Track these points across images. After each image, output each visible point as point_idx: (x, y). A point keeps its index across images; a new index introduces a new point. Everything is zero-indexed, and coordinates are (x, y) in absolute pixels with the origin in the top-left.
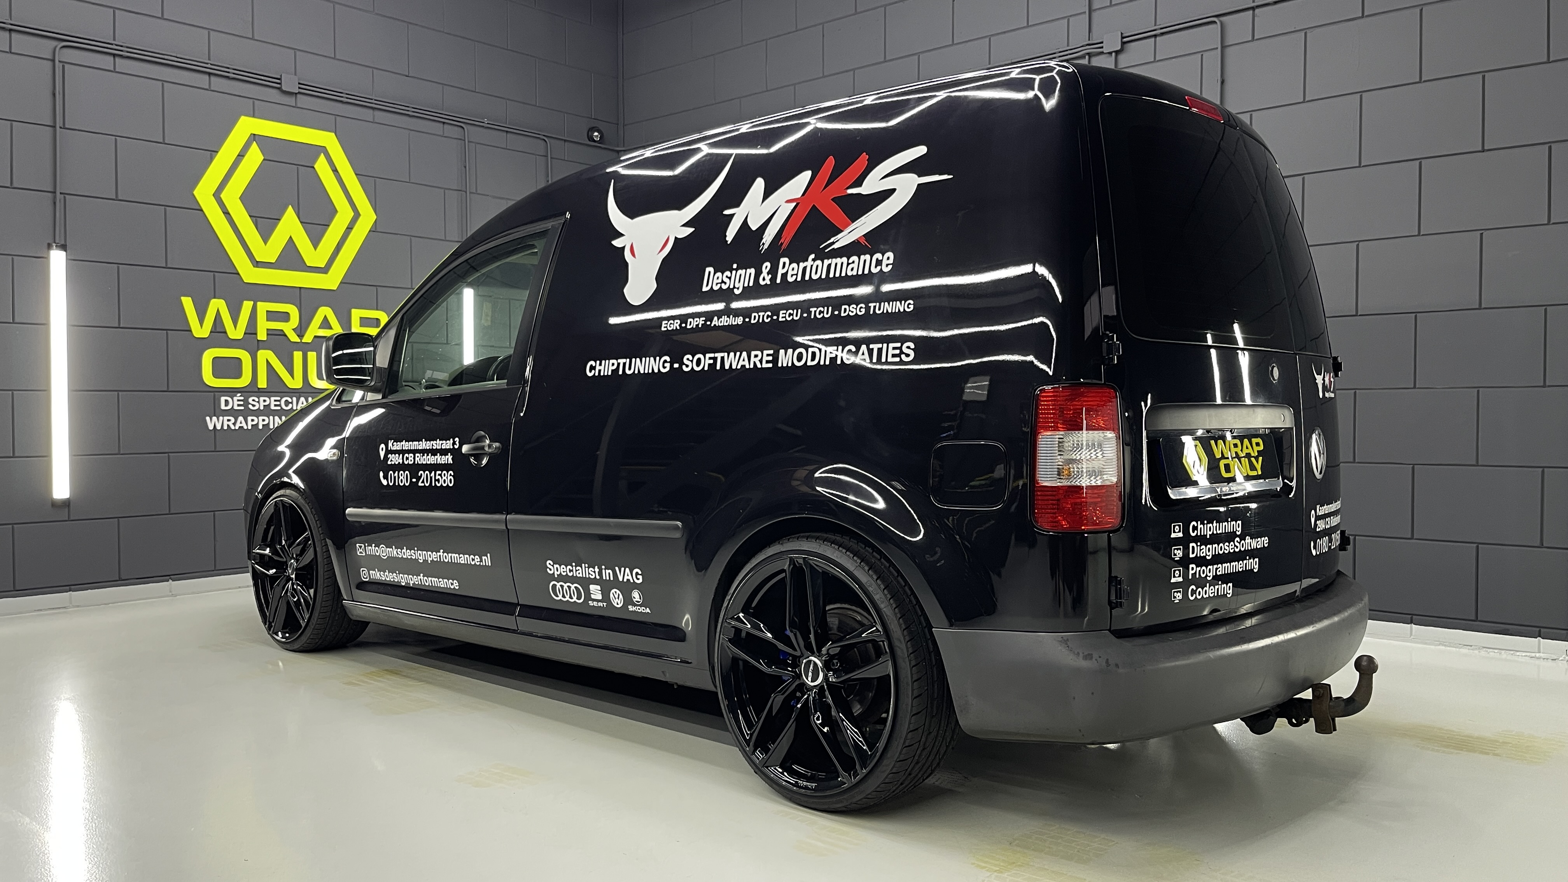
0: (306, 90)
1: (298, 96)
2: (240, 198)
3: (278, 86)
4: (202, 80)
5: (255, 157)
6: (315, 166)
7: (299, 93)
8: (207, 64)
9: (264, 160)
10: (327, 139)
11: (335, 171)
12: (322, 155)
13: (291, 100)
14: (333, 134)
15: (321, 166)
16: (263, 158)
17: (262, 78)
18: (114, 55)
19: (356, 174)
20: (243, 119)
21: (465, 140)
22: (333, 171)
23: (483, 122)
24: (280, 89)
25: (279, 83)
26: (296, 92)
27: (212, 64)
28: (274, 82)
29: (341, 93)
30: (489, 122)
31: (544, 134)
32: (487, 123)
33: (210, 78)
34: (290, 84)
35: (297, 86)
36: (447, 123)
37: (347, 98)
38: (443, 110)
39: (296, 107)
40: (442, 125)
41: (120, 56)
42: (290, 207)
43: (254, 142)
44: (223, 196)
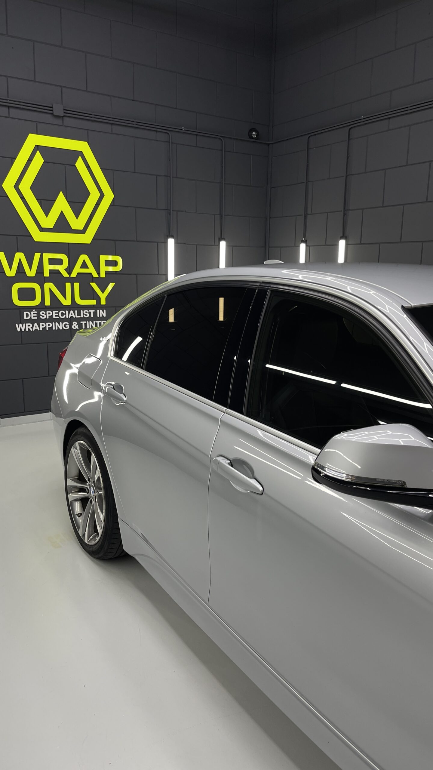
0: (69, 113)
1: (64, 118)
2: (30, 188)
4: (4, 111)
5: (39, 161)
6: (76, 165)
7: (64, 116)
8: (7, 100)
10: (82, 146)
11: (88, 167)
12: (80, 157)
13: (59, 122)
14: (86, 143)
15: (80, 164)
16: (43, 161)
17: (41, 107)
19: (101, 169)
20: (31, 136)
21: (169, 142)
22: (87, 167)
23: (181, 129)
24: (52, 114)
25: (52, 111)
26: (63, 116)
27: (10, 100)
28: (49, 110)
29: (91, 114)
30: (185, 129)
31: (221, 135)
32: (184, 130)
33: (8, 108)
34: (58, 110)
35: (63, 111)
36: (158, 131)
37: (95, 118)
38: (156, 122)
39: (63, 126)
40: (155, 133)
42: (61, 192)
43: (38, 151)
44: (20, 187)
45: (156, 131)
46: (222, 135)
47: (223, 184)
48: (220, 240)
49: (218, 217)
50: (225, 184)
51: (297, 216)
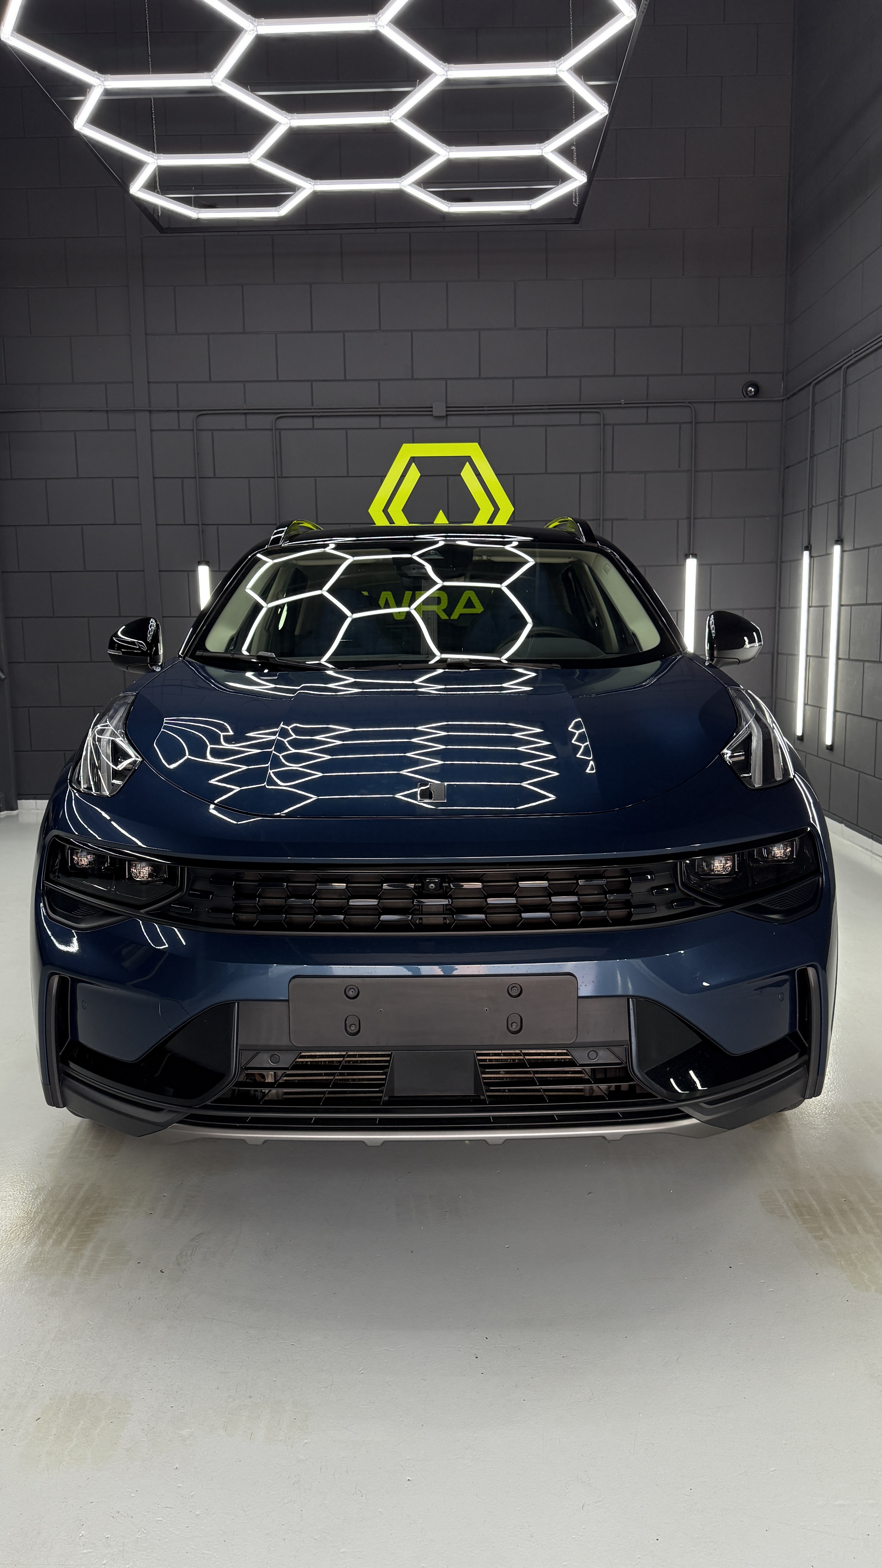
0: (453, 411)
1: (449, 418)
2: (402, 510)
3: (430, 413)
4: (374, 422)
5: (414, 474)
6: (461, 474)
7: (447, 415)
8: (378, 408)
9: (420, 476)
10: (472, 450)
11: (478, 475)
12: (467, 463)
13: (442, 423)
14: (477, 444)
15: (467, 474)
16: (420, 475)
17: (418, 409)
18: (313, 417)
19: (496, 475)
20: (405, 447)
21: (601, 425)
22: (476, 475)
23: (621, 404)
24: (432, 415)
25: (432, 411)
26: (445, 415)
27: (382, 408)
28: (427, 411)
29: (484, 407)
30: (626, 402)
31: (689, 401)
32: (625, 404)
33: (380, 419)
34: (439, 409)
35: (445, 409)
36: (583, 412)
37: (488, 410)
38: (580, 401)
39: (447, 427)
40: (578, 415)
41: (316, 416)
42: (441, 511)
43: (413, 464)
44: (389, 509)
45: (581, 412)
46: (691, 401)
47: (693, 472)
48: (686, 557)
49: (684, 524)
50: (695, 472)
51: (803, 510)
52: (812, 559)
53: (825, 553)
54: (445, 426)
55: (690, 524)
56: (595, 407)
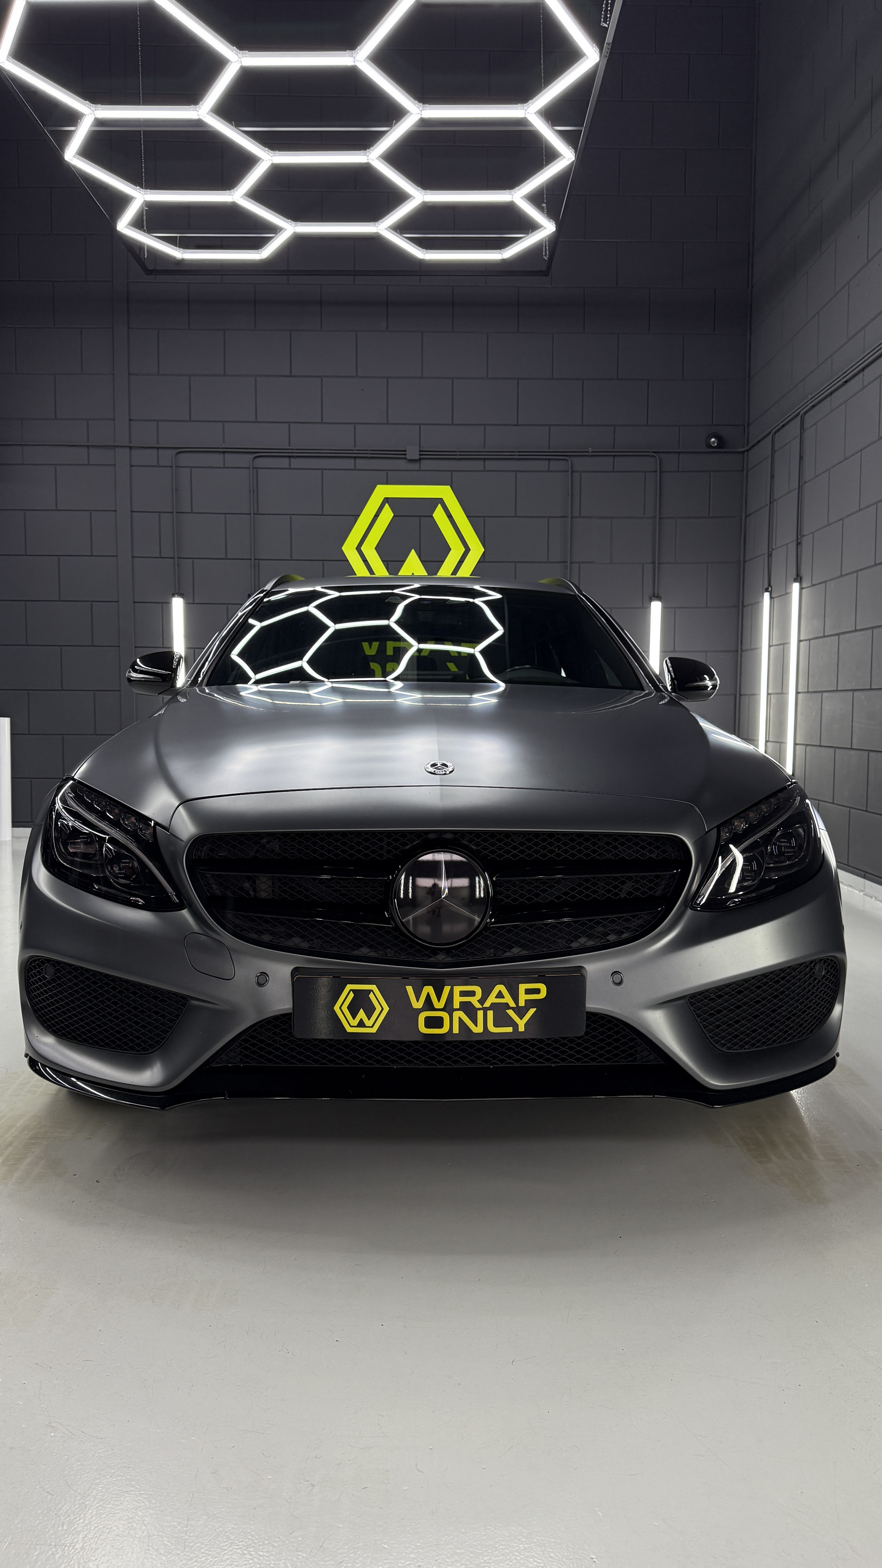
0: (426, 455)
1: (422, 461)
2: (376, 548)
3: (404, 456)
4: (349, 463)
5: (387, 514)
6: (434, 515)
7: (420, 459)
8: (353, 450)
9: (394, 516)
10: (445, 492)
11: (450, 517)
12: (439, 505)
13: (415, 466)
14: (449, 487)
15: (439, 515)
16: (393, 515)
17: (392, 452)
18: (290, 457)
19: (467, 517)
21: (569, 471)
22: (448, 517)
23: (588, 452)
24: (406, 458)
25: (405, 454)
26: (417, 457)
27: (357, 450)
28: (400, 454)
29: (456, 452)
30: (593, 450)
31: (654, 451)
32: (592, 452)
33: (355, 461)
34: (413, 453)
35: (418, 453)
36: (552, 459)
37: (460, 455)
38: (549, 448)
39: (420, 470)
40: (547, 462)
41: (293, 456)
42: (413, 550)
43: (387, 504)
44: (362, 548)
45: (550, 459)
46: (656, 451)
47: (658, 518)
48: (651, 600)
49: (649, 568)
50: (660, 518)
51: (764, 554)
52: (773, 600)
53: (784, 593)
54: (418, 469)
55: (655, 569)
56: (563, 455)
